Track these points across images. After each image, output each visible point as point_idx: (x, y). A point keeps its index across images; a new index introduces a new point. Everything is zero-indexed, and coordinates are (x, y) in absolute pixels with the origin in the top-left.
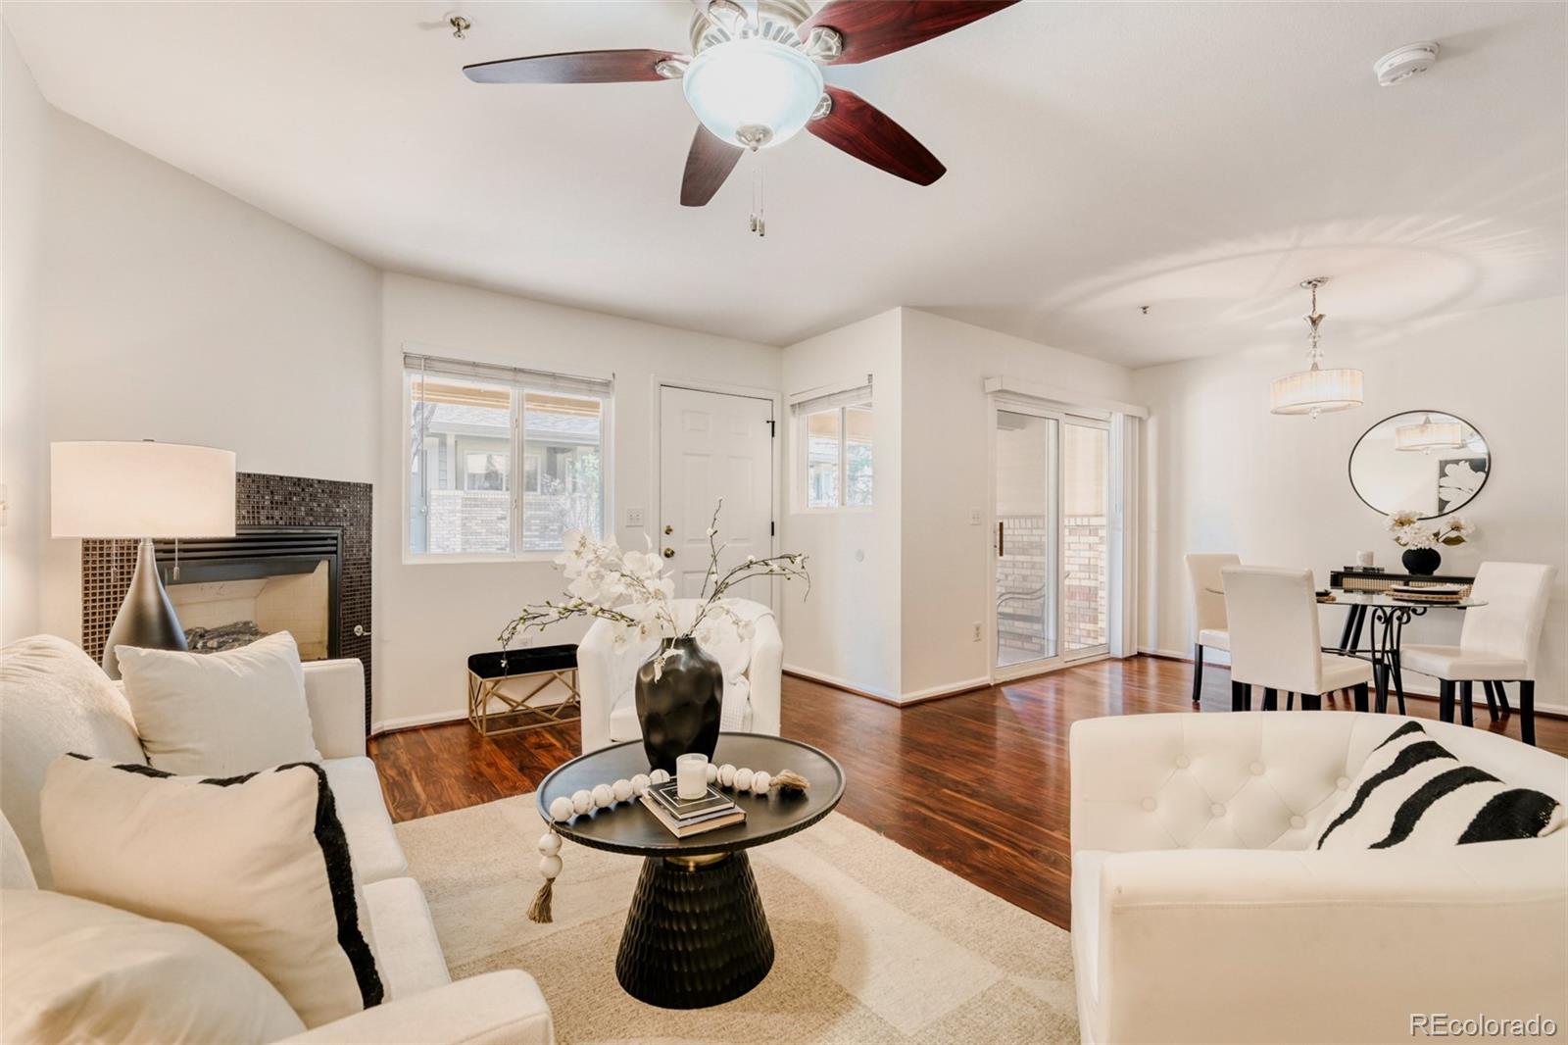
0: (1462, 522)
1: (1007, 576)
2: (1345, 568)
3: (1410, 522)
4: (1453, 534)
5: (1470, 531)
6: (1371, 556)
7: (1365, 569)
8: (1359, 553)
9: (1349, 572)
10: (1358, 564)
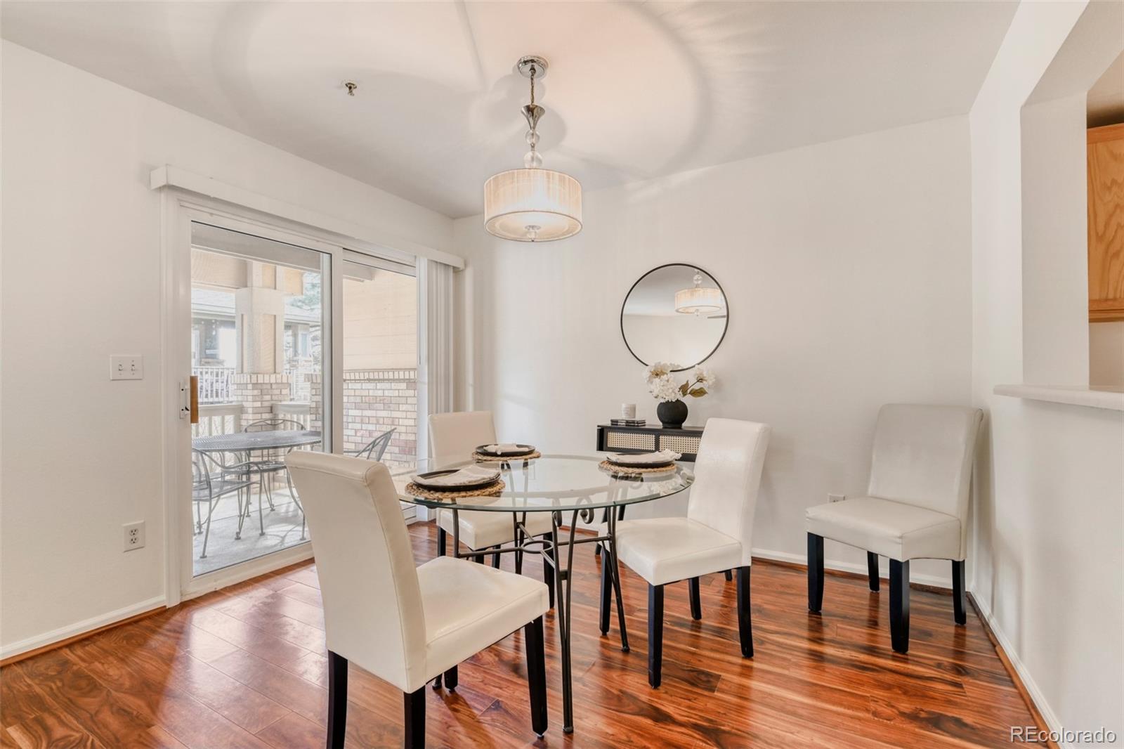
0: (705, 374)
1: (356, 431)
2: (612, 421)
3: (663, 373)
4: (698, 386)
5: (710, 383)
6: (633, 409)
7: (627, 422)
8: (624, 406)
9: (615, 426)
10: (622, 416)
